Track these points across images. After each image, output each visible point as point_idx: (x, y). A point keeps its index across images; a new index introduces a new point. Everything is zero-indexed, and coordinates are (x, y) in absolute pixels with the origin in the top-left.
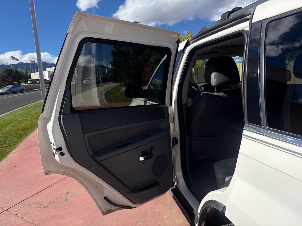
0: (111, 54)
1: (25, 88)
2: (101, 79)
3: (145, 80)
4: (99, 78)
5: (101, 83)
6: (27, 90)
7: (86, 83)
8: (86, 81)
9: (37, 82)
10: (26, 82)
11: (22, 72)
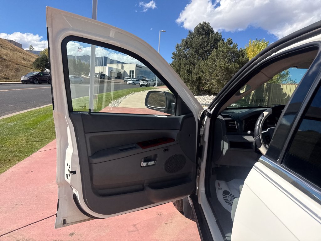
0: (172, 56)
1: (84, 80)
2: (157, 81)
3: (204, 89)
4: (156, 81)
5: (156, 85)
6: (85, 82)
7: (142, 83)
8: (143, 81)
9: (96, 76)
10: (87, 75)
11: (85, 64)
